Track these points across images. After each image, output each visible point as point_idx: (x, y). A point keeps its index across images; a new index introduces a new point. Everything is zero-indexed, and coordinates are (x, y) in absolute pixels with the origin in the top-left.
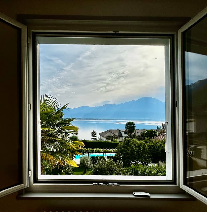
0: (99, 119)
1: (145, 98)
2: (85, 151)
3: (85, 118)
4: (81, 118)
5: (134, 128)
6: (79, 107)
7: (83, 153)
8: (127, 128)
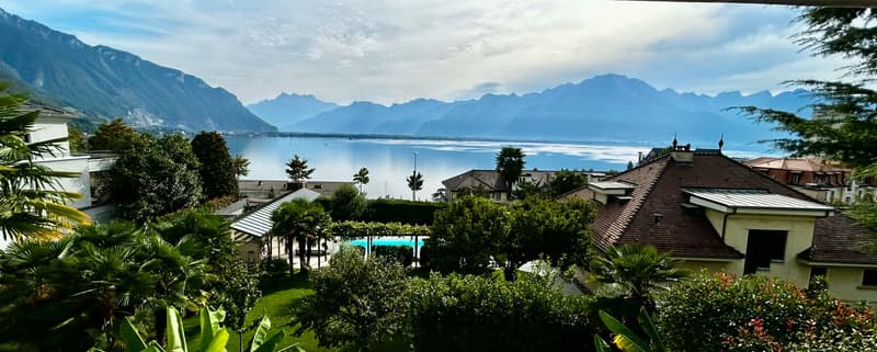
0: (465, 140)
1: (605, 77)
2: (357, 230)
3: (424, 135)
4: (411, 135)
5: (521, 167)
6: (407, 101)
7: (353, 236)
8: (500, 165)
